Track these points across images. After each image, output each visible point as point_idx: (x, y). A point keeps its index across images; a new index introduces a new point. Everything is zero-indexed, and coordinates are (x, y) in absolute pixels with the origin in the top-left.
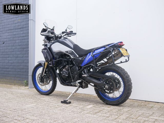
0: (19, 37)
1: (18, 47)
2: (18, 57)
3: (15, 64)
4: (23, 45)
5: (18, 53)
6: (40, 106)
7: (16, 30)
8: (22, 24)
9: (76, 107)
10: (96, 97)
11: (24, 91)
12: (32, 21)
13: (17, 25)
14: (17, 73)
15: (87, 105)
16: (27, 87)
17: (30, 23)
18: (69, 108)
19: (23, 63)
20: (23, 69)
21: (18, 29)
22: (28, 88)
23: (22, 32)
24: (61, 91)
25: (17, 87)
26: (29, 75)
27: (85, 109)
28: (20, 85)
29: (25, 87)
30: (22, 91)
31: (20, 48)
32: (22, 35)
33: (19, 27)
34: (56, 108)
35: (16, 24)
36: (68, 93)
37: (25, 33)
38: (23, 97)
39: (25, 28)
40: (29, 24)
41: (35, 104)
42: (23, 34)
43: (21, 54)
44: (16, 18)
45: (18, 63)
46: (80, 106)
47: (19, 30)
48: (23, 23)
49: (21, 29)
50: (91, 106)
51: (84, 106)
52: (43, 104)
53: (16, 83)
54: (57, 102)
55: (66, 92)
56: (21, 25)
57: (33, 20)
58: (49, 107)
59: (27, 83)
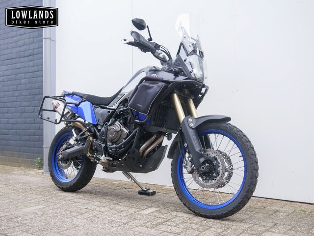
0: (25, 73)
1: (25, 93)
2: (24, 112)
3: (20, 125)
4: (34, 89)
5: (25, 104)
6: (51, 211)
7: (22, 59)
8: (33, 46)
9: (122, 211)
10: (170, 190)
11: (33, 178)
12: (48, 41)
13: (22, 49)
14: (22, 142)
15: (146, 207)
16: (41, 171)
17: (46, 44)
18: (106, 213)
19: (34, 124)
20: (34, 135)
21: (24, 57)
22: (43, 173)
23: (31, 63)
24: (104, 179)
25: (22, 170)
26: (44, 146)
27: (137, 216)
28: (29, 167)
29: (38, 171)
30: (29, 178)
31: (29, 94)
32: (31, 69)
33: (27, 54)
34: (82, 214)
35: (20, 47)
36: (117, 183)
37: (37, 65)
38: (25, 192)
39: (37, 55)
40: (42, 47)
41: (41, 207)
42: (33, 66)
43: (30, 106)
44: (21, 35)
45: (25, 123)
46: (129, 210)
47: (27, 59)
48: (34, 44)
49: (30, 57)
50: (153, 209)
51: (138, 210)
52: (59, 205)
53: (22, 163)
54: (87, 202)
55: (114, 181)
56: (29, 50)
57: (51, 39)
58: (68, 212)
59: (41, 162)
